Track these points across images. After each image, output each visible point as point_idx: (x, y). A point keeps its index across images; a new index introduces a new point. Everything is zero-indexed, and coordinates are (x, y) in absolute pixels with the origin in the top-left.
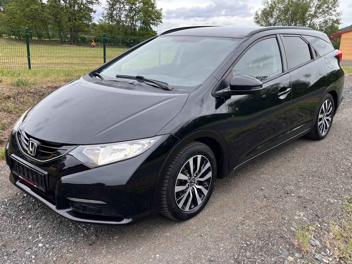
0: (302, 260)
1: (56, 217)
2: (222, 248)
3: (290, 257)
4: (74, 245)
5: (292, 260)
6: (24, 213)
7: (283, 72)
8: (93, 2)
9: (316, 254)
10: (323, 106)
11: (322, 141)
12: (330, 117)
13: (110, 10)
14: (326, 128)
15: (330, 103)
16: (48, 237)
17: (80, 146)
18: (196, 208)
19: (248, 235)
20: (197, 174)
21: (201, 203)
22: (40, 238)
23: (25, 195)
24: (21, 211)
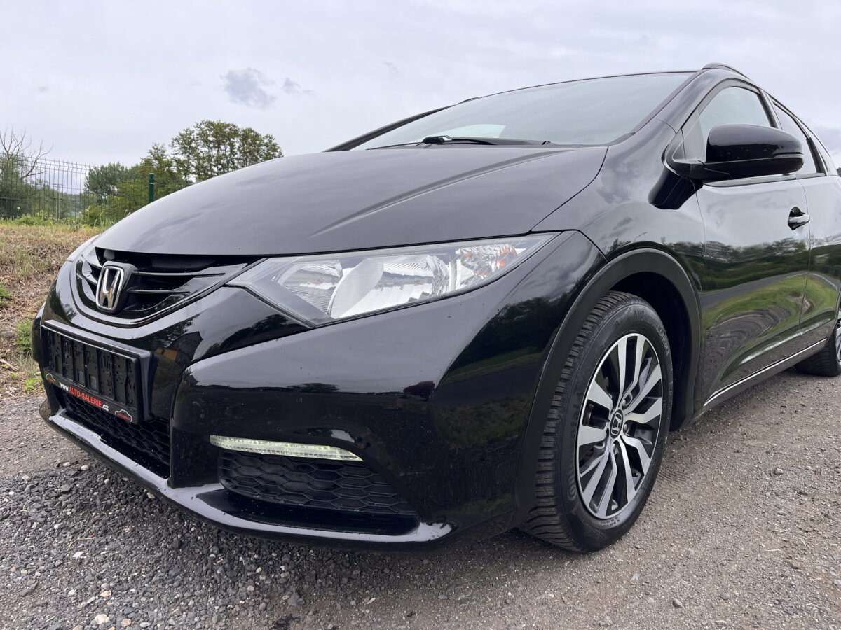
1: (168, 531)
6: (68, 514)
16: (132, 594)
17: (271, 260)
20: (628, 399)
21: (634, 499)
22: (102, 595)
23: (84, 467)
24: (62, 507)
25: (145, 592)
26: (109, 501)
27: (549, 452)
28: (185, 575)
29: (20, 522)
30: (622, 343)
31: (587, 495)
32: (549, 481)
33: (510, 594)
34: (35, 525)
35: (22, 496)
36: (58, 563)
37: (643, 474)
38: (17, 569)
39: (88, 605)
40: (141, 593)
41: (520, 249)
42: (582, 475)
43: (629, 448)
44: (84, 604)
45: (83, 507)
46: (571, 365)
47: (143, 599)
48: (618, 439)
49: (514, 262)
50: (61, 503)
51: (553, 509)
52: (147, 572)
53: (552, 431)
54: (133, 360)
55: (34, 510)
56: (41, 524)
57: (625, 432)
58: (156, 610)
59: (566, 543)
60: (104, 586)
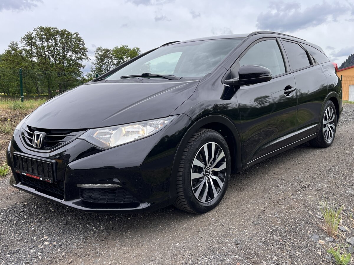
0: (334, 244)
1: (61, 219)
2: (247, 233)
3: (321, 240)
4: (84, 241)
5: (323, 243)
6: (25, 218)
7: (286, 71)
8: (82, 58)
9: (348, 238)
10: (326, 112)
11: (329, 148)
12: (334, 125)
13: (98, 64)
14: (331, 136)
15: (333, 111)
16: (55, 237)
17: (91, 130)
18: (213, 202)
19: (272, 221)
20: (211, 163)
21: (217, 196)
22: (45, 237)
23: (25, 204)
24: (22, 216)
25: (58, 236)
26: (38, 213)
27: (181, 181)
28: (70, 231)
29: (9, 222)
30: (205, 146)
31: (197, 195)
32: (182, 190)
33: (173, 227)
34: (15, 222)
35: (7, 214)
36: (27, 231)
37: (220, 188)
38: (14, 234)
39: (41, 240)
40: (57, 236)
41: (166, 121)
42: (194, 189)
43: (213, 179)
44: (39, 240)
45: (30, 215)
46: (186, 154)
47: (58, 237)
48: (209, 177)
49: (165, 125)
50: (22, 215)
51: (184, 199)
52: (57, 231)
53: (181, 175)
54: (50, 163)
55: (13, 218)
56: (17, 222)
57: (211, 174)
58: (63, 240)
59: (190, 210)
60: (44, 235)
